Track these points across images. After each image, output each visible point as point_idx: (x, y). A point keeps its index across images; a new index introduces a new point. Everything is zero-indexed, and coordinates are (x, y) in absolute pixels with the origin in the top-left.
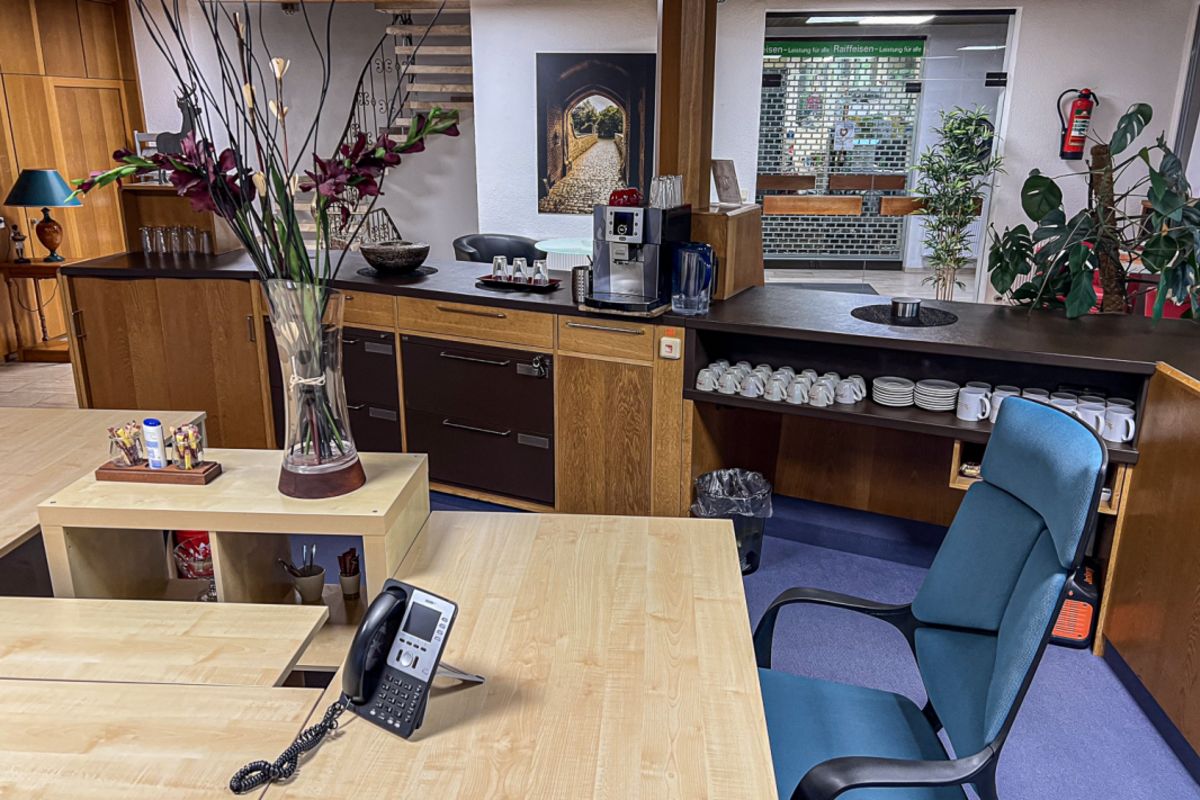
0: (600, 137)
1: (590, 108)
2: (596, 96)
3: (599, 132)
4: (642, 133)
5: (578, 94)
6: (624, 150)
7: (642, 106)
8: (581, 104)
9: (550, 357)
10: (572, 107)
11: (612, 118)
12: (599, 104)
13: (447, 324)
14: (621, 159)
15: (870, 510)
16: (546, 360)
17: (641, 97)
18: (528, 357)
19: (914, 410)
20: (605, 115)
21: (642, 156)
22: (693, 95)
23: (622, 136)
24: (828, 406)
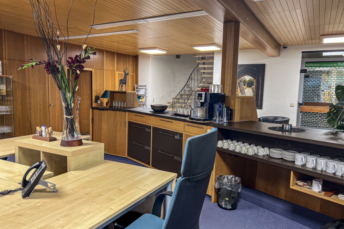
0: (247, 87)
1: (245, 79)
2: (247, 76)
3: (247, 85)
4: (260, 86)
5: (242, 75)
6: (254, 91)
7: (260, 78)
8: (242, 78)
9: (182, 134)
10: (240, 79)
11: (251, 82)
12: (247, 78)
13: (161, 124)
14: (254, 93)
15: (285, 200)
16: (181, 135)
17: (260, 76)
18: (177, 133)
19: (282, 160)
20: (249, 81)
21: (260, 92)
22: (230, 63)
23: (254, 86)
24: (253, 155)
